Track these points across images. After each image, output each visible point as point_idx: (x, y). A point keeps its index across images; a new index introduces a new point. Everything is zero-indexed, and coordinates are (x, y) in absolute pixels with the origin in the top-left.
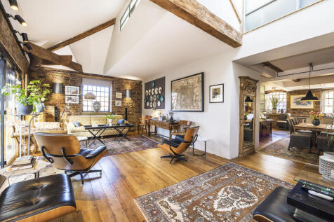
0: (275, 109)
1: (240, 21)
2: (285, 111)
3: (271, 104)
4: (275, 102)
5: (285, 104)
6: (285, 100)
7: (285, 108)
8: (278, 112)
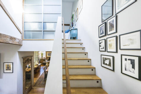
0: (42, 57)
1: (21, 33)
2: (45, 58)
3: (41, 55)
4: (42, 54)
5: (45, 55)
6: (45, 54)
7: (45, 57)
8: (43, 58)
